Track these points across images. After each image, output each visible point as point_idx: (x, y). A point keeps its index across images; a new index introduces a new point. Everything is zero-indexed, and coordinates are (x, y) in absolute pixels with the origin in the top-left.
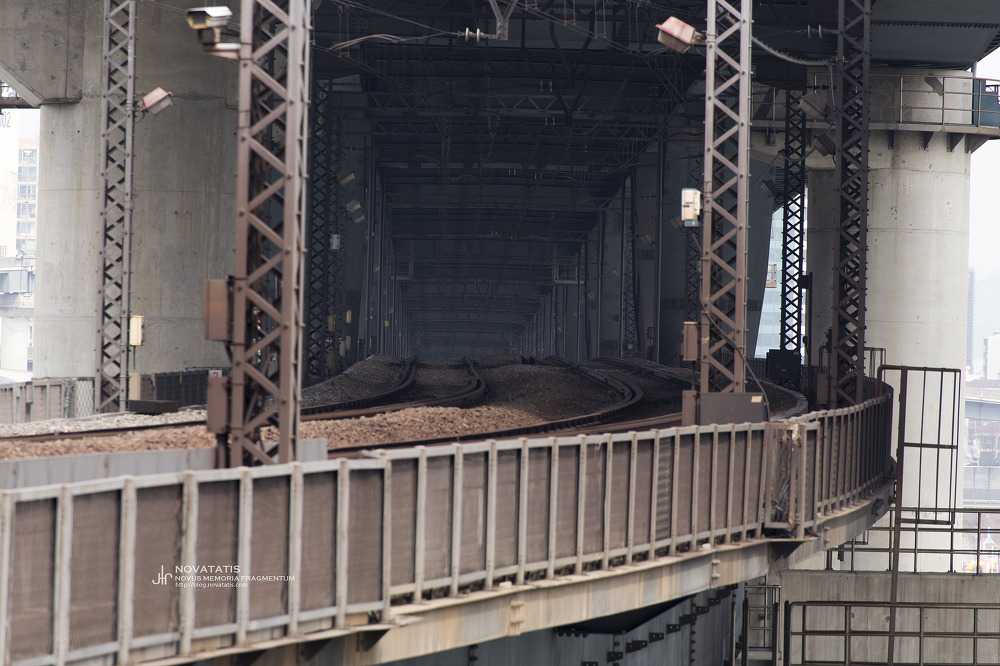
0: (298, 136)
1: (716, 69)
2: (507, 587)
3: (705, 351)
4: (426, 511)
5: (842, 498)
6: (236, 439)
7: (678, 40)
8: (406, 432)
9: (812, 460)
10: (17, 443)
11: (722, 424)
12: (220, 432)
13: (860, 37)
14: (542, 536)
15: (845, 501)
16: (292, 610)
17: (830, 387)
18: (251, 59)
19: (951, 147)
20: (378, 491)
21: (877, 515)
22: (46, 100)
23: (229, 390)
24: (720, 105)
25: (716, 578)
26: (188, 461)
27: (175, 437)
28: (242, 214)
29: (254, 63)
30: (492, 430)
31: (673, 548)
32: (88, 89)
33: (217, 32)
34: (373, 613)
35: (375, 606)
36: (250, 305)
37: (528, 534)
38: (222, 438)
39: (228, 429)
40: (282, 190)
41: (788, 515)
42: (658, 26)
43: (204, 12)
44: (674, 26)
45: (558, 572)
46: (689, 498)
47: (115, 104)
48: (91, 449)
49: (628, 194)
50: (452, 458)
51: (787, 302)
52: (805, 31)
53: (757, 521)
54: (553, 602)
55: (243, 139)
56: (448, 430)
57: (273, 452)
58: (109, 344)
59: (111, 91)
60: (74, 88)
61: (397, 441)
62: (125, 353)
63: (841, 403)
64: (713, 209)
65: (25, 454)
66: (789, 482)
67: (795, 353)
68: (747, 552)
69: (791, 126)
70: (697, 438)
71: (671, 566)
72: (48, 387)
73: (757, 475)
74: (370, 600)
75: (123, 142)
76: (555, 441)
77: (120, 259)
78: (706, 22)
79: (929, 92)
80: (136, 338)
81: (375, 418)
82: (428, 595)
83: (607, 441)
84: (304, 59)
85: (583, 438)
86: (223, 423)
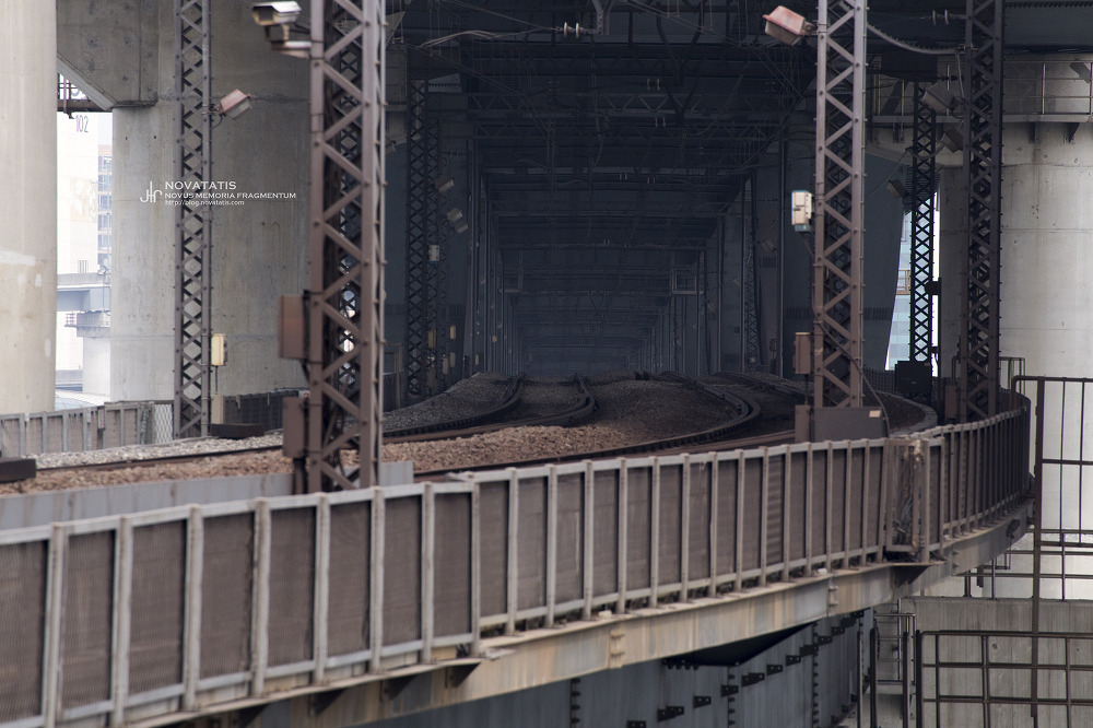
0: (375, 140)
1: (828, 62)
2: (606, 617)
3: (819, 363)
4: (518, 536)
5: (972, 519)
6: (314, 463)
7: (788, 31)
8: (505, 453)
9: (936, 478)
10: (80, 472)
11: (838, 440)
12: (297, 456)
13: (990, 22)
14: (644, 562)
15: (976, 522)
16: (374, 645)
17: (959, 400)
18: (323, 58)
20: (466, 516)
21: (1013, 537)
22: (118, 103)
23: (306, 412)
24: (833, 100)
25: (834, 605)
26: (262, 487)
27: (256, 462)
28: (317, 224)
29: (326, 62)
30: (597, 449)
31: (786, 573)
32: (163, 91)
33: (286, 28)
34: (462, 646)
35: (464, 639)
36: (327, 321)
37: (628, 560)
38: (300, 462)
39: (306, 452)
40: (359, 198)
41: (911, 537)
42: (766, 16)
43: (271, 8)
44: (782, 16)
45: (662, 600)
46: (802, 522)
47: (190, 107)
48: (162, 477)
49: (748, 198)
50: (545, 479)
51: (917, 310)
52: (929, 17)
53: (877, 544)
54: (656, 630)
55: (317, 144)
56: (549, 450)
58: (189, 365)
59: (185, 93)
60: (149, 90)
61: (496, 462)
62: (207, 374)
63: (972, 417)
64: (826, 213)
65: (90, 483)
66: (912, 501)
67: (926, 364)
68: (867, 576)
69: (919, 120)
70: (810, 456)
71: (783, 593)
72: (122, 412)
73: (876, 495)
74: (458, 632)
75: (199, 149)
76: (656, 460)
77: (199, 274)
78: (817, 11)
79: (1075, 79)
80: (217, 357)
81: (472, 439)
82: (522, 626)
83: (712, 459)
84: (379, 58)
85: (687, 457)
86: (300, 446)
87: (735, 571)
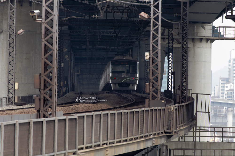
0: (56, 41)
1: (153, 24)
2: (105, 146)
3: (151, 90)
4: (86, 128)
5: (183, 124)
6: (42, 111)
7: (144, 17)
8: (80, 109)
9: (176, 115)
11: (155, 107)
12: (38, 110)
13: (186, 16)
14: (113, 134)
16: (55, 151)
17: (180, 98)
18: (45, 23)
19: (207, 42)
20: (75, 123)
21: (191, 128)
23: (40, 100)
24: (154, 32)
25: (154, 143)
26: (30, 117)
27: (27, 111)
28: (43, 59)
31: (144, 136)
32: (4, 30)
33: (37, 16)
34: (74, 152)
35: (75, 150)
36: (45, 80)
37: (110, 133)
38: (38, 111)
39: (40, 109)
40: (52, 53)
41: (170, 128)
42: (139, 14)
43: (34, 12)
44: (143, 14)
45: (117, 142)
46: (147, 125)
47: (11, 33)
48: (7, 114)
50: (92, 115)
51: (169, 79)
52: (173, 15)
53: (163, 130)
54: (116, 149)
55: (43, 41)
56: (90, 109)
57: (50, 114)
58: (10, 89)
59: (10, 30)
60: (1, 29)
61: (79, 112)
62: (14, 91)
63: (182, 102)
64: (152, 57)
66: (171, 121)
67: (171, 90)
68: (161, 137)
70: (149, 111)
71: (143, 141)
73: (163, 119)
74: (73, 149)
75: (13, 42)
76: (116, 111)
77: (13, 69)
78: (151, 13)
79: (202, 29)
80: (16, 88)
81: (73, 106)
82: (87, 148)
83: (128, 111)
84: (57, 22)
85: (123, 111)
86: (39, 108)
87: (133, 136)
